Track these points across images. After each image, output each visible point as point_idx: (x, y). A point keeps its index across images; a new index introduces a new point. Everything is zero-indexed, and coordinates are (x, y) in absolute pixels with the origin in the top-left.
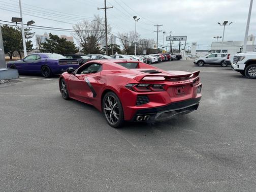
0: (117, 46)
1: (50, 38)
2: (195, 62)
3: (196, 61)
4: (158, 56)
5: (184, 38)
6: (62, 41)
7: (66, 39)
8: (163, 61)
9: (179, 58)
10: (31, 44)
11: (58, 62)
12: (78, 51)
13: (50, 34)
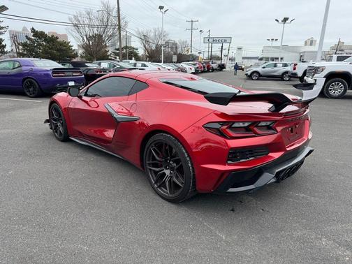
0: (133, 49)
1: (33, 36)
2: (247, 75)
3: (249, 73)
4: (195, 64)
5: (228, 40)
6: (52, 40)
7: (57, 38)
8: (202, 72)
9: (222, 67)
10: (3, 43)
11: (50, 73)
12: (76, 56)
13: (33, 29)
